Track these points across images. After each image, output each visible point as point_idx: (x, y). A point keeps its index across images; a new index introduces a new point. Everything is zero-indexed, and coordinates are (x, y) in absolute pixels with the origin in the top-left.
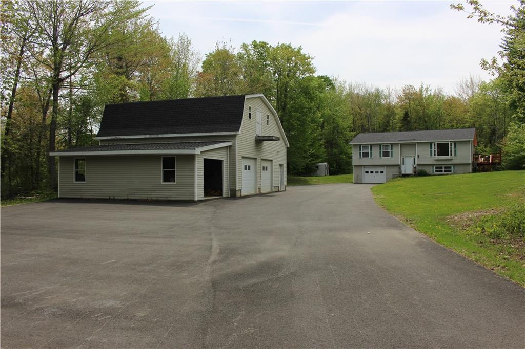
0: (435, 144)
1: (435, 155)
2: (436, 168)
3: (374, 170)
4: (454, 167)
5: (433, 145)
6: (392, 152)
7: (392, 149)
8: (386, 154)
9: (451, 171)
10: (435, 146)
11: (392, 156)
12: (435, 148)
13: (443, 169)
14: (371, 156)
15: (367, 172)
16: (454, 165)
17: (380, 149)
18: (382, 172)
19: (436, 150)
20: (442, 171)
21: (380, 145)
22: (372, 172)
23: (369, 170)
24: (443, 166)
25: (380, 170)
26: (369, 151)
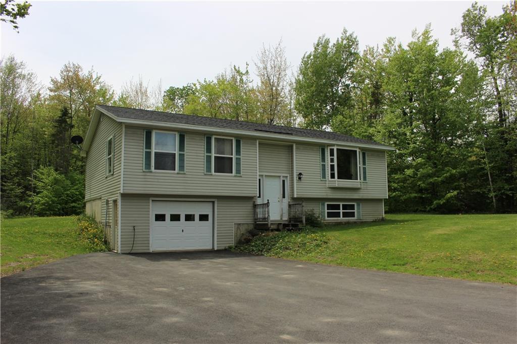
0: (332, 151)
1: (333, 176)
2: (329, 207)
3: (183, 210)
4: (358, 205)
5: (328, 153)
6: (238, 160)
7: (238, 152)
8: (223, 165)
9: (352, 215)
10: (332, 154)
11: (238, 171)
12: (332, 160)
13: (341, 211)
14: (182, 167)
15: (160, 218)
16: (360, 201)
17: (209, 150)
18: (204, 218)
19: (335, 163)
20: (338, 215)
21: (208, 137)
22: (176, 218)
23: (168, 210)
24: (341, 204)
25: (197, 210)
26: (177, 153)
